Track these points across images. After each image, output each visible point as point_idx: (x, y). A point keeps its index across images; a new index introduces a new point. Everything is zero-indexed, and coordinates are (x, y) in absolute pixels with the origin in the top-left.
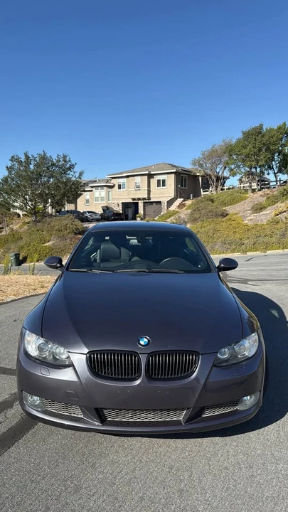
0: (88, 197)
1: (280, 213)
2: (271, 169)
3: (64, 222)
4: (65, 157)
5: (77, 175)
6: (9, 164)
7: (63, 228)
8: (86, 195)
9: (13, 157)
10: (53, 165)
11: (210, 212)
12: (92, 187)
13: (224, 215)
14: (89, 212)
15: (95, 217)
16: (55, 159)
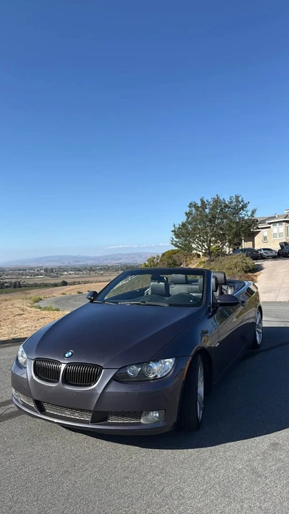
0: (266, 234)
3: (235, 261)
4: (237, 197)
5: (249, 213)
6: (188, 210)
7: (233, 266)
8: (264, 233)
9: (191, 204)
10: (226, 206)
12: (270, 224)
14: (264, 249)
15: (270, 254)
16: (227, 200)
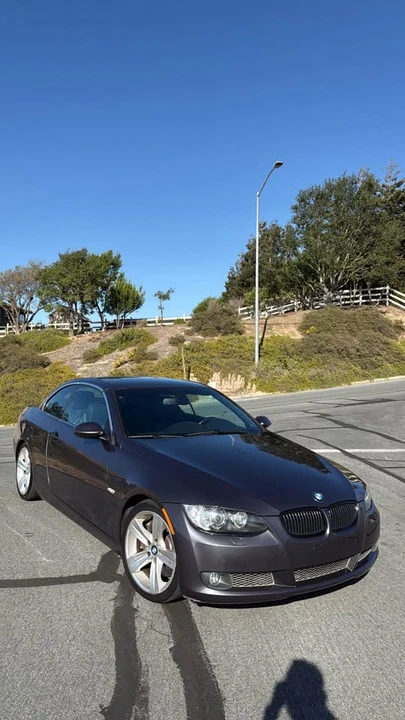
1: (122, 364)
2: (94, 307)
11: (24, 359)
13: (44, 364)
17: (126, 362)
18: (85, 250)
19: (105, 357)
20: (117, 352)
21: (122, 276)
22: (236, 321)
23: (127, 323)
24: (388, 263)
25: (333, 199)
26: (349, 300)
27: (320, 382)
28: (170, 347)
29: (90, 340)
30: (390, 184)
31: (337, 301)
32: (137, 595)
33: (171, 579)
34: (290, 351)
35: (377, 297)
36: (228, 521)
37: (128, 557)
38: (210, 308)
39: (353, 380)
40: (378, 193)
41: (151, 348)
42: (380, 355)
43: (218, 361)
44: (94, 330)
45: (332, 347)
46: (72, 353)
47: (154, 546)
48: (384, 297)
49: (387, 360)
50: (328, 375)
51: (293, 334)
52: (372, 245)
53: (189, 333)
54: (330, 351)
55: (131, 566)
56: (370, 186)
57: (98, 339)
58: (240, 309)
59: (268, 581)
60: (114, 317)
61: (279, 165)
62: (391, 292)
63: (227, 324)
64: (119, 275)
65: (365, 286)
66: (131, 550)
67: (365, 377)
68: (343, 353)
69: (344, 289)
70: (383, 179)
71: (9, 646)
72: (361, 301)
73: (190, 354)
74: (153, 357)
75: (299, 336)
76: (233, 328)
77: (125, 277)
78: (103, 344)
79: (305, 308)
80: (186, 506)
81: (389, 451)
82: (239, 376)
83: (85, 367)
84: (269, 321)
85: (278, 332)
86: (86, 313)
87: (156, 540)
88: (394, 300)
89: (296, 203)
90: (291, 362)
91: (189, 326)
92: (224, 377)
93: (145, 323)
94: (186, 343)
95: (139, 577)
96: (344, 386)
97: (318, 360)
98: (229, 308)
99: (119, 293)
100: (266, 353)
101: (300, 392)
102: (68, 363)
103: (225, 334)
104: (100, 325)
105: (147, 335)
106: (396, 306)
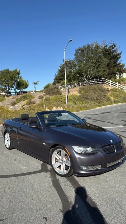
2: (12, 87)
17: (25, 105)
18: (8, 69)
19: (18, 103)
20: (22, 102)
21: (21, 77)
22: (59, 91)
23: (24, 92)
24: (104, 71)
25: (86, 51)
26: (92, 83)
27: (87, 108)
28: (39, 99)
29: (12, 98)
30: (103, 46)
31: (89, 83)
32: (57, 175)
33: (69, 169)
34: (77, 99)
35: (101, 82)
36: (86, 150)
37: (53, 164)
38: (50, 86)
39: (96, 107)
40: (100, 49)
41: (33, 100)
42: (103, 99)
43: (54, 103)
44: (13, 95)
45: (89, 97)
46: (6, 103)
47: (62, 160)
48: (103, 81)
49: (106, 100)
50: (89, 106)
51: (77, 94)
52: (99, 65)
53: (45, 95)
54: (88, 99)
55: (54, 167)
56: (97, 47)
57: (15, 98)
58: (60, 87)
59: (99, 167)
60: (19, 91)
61: (71, 40)
62: (105, 80)
63: (56, 92)
64: (20, 77)
65: (97, 78)
66: (53, 162)
67: (99, 106)
68: (93, 99)
69: (91, 79)
70: (101, 45)
71: (23, 195)
72: (96, 83)
73: (46, 102)
74: (34, 103)
75: (79, 94)
76: (58, 93)
77: (22, 77)
78: (17, 99)
79: (80, 86)
80: (73, 147)
81: (114, 127)
82: (62, 108)
83: (12, 107)
84: (69, 90)
85: (72, 93)
86: (10, 90)
87: (62, 158)
88: (106, 82)
89: (75, 53)
90: (77, 102)
91: (44, 92)
92: (57, 108)
93: (30, 92)
94: (44, 98)
95: (57, 170)
96: (93, 109)
97: (85, 101)
98: (56, 86)
99: (20, 83)
100: (69, 100)
101: (80, 111)
102: (6, 106)
103: (56, 94)
104: (15, 93)
105: (31, 96)
106: (107, 84)
